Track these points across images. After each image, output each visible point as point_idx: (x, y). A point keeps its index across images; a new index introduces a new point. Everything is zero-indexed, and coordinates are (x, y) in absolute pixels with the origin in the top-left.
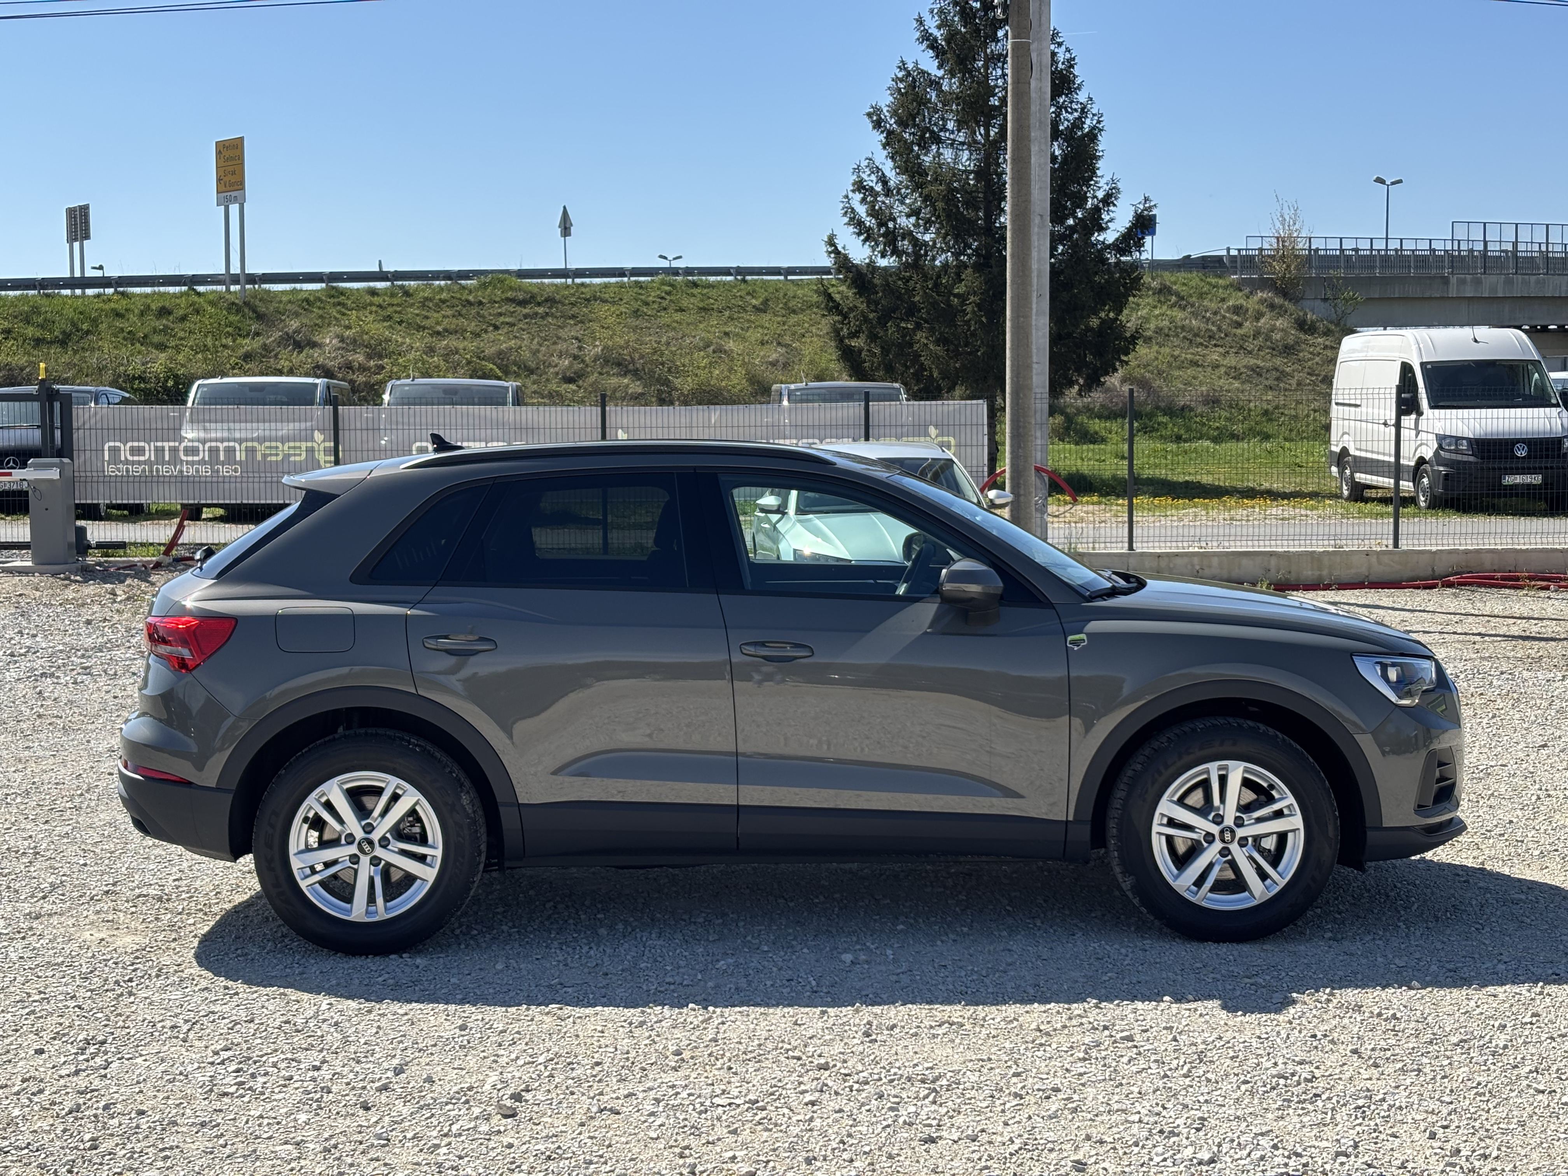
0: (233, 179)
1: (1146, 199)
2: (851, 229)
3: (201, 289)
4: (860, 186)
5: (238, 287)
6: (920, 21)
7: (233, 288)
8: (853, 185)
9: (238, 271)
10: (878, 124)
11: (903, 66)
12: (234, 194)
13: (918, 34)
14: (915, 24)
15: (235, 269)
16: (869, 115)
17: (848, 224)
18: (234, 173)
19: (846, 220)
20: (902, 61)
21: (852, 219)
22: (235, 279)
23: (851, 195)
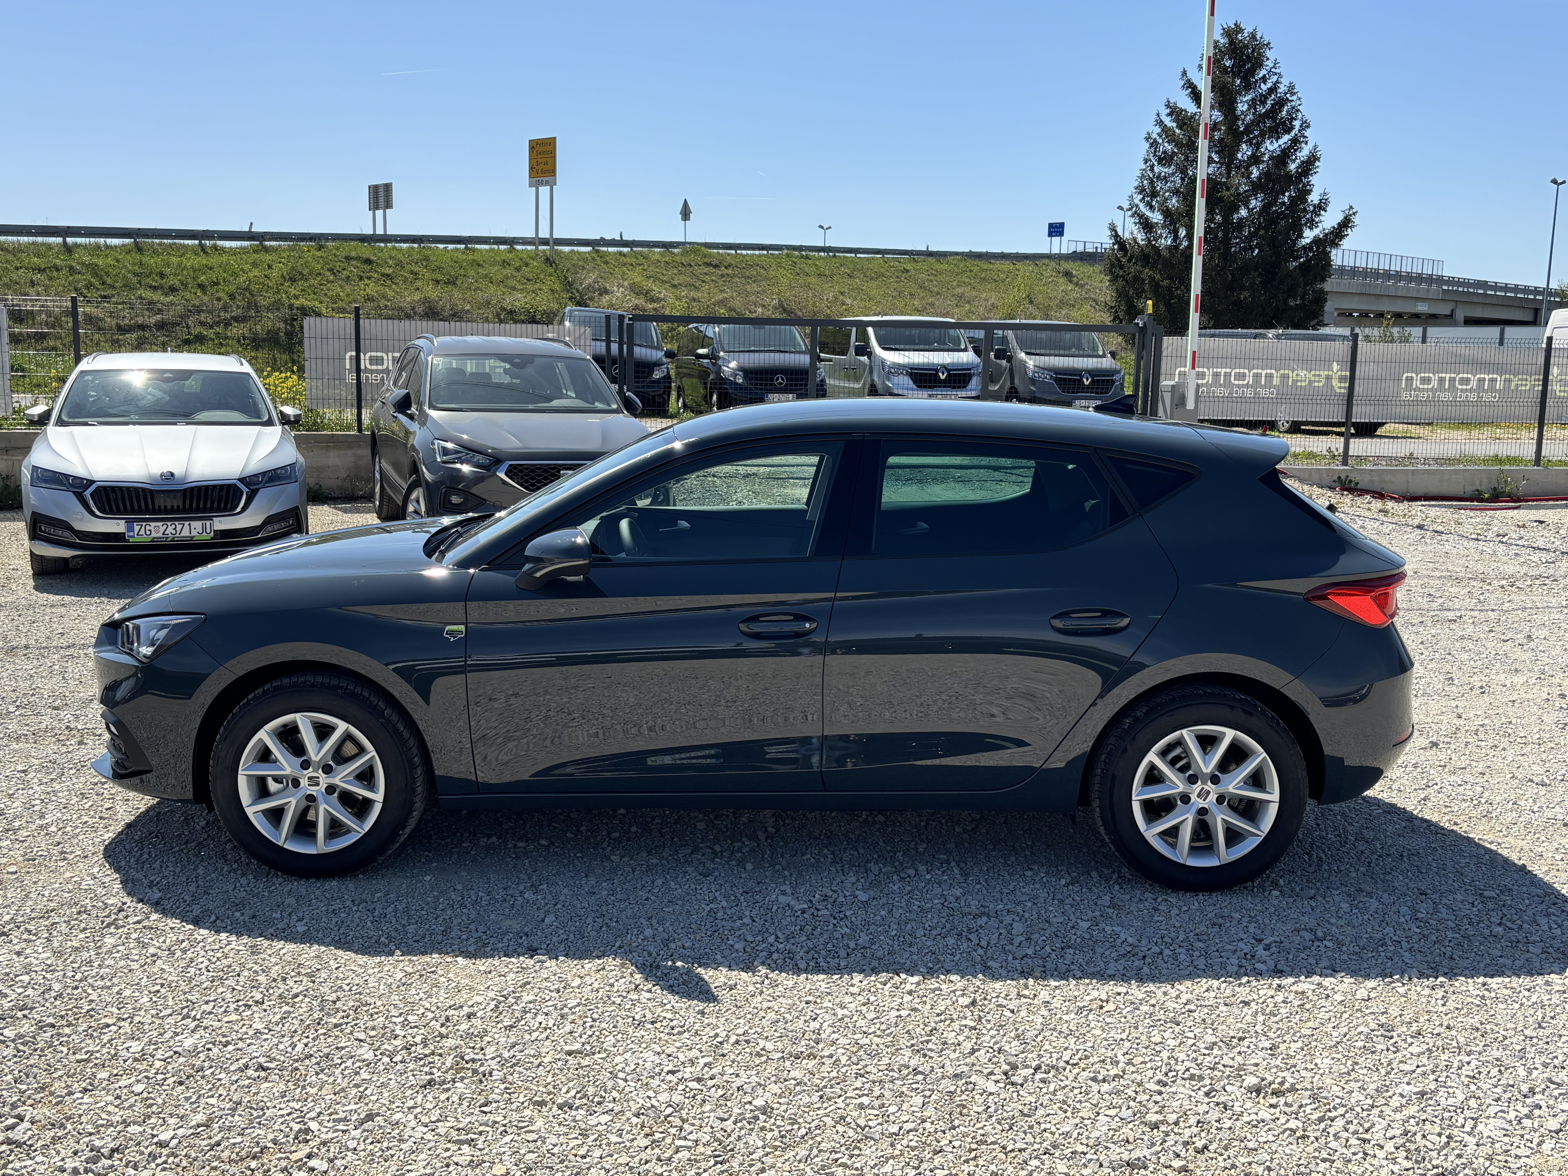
0: (545, 168)
1: (1351, 207)
2: (1132, 220)
3: (519, 247)
4: (1141, 190)
5: (545, 248)
6: (1184, 73)
7: (540, 248)
8: (1136, 187)
9: (547, 236)
10: (1154, 144)
11: (1168, 105)
12: (545, 179)
13: (1183, 83)
14: (1180, 76)
15: (544, 234)
16: (1147, 139)
18: (546, 163)
19: (1130, 213)
20: (1168, 101)
21: (1135, 213)
22: (545, 242)
23: (1135, 196)
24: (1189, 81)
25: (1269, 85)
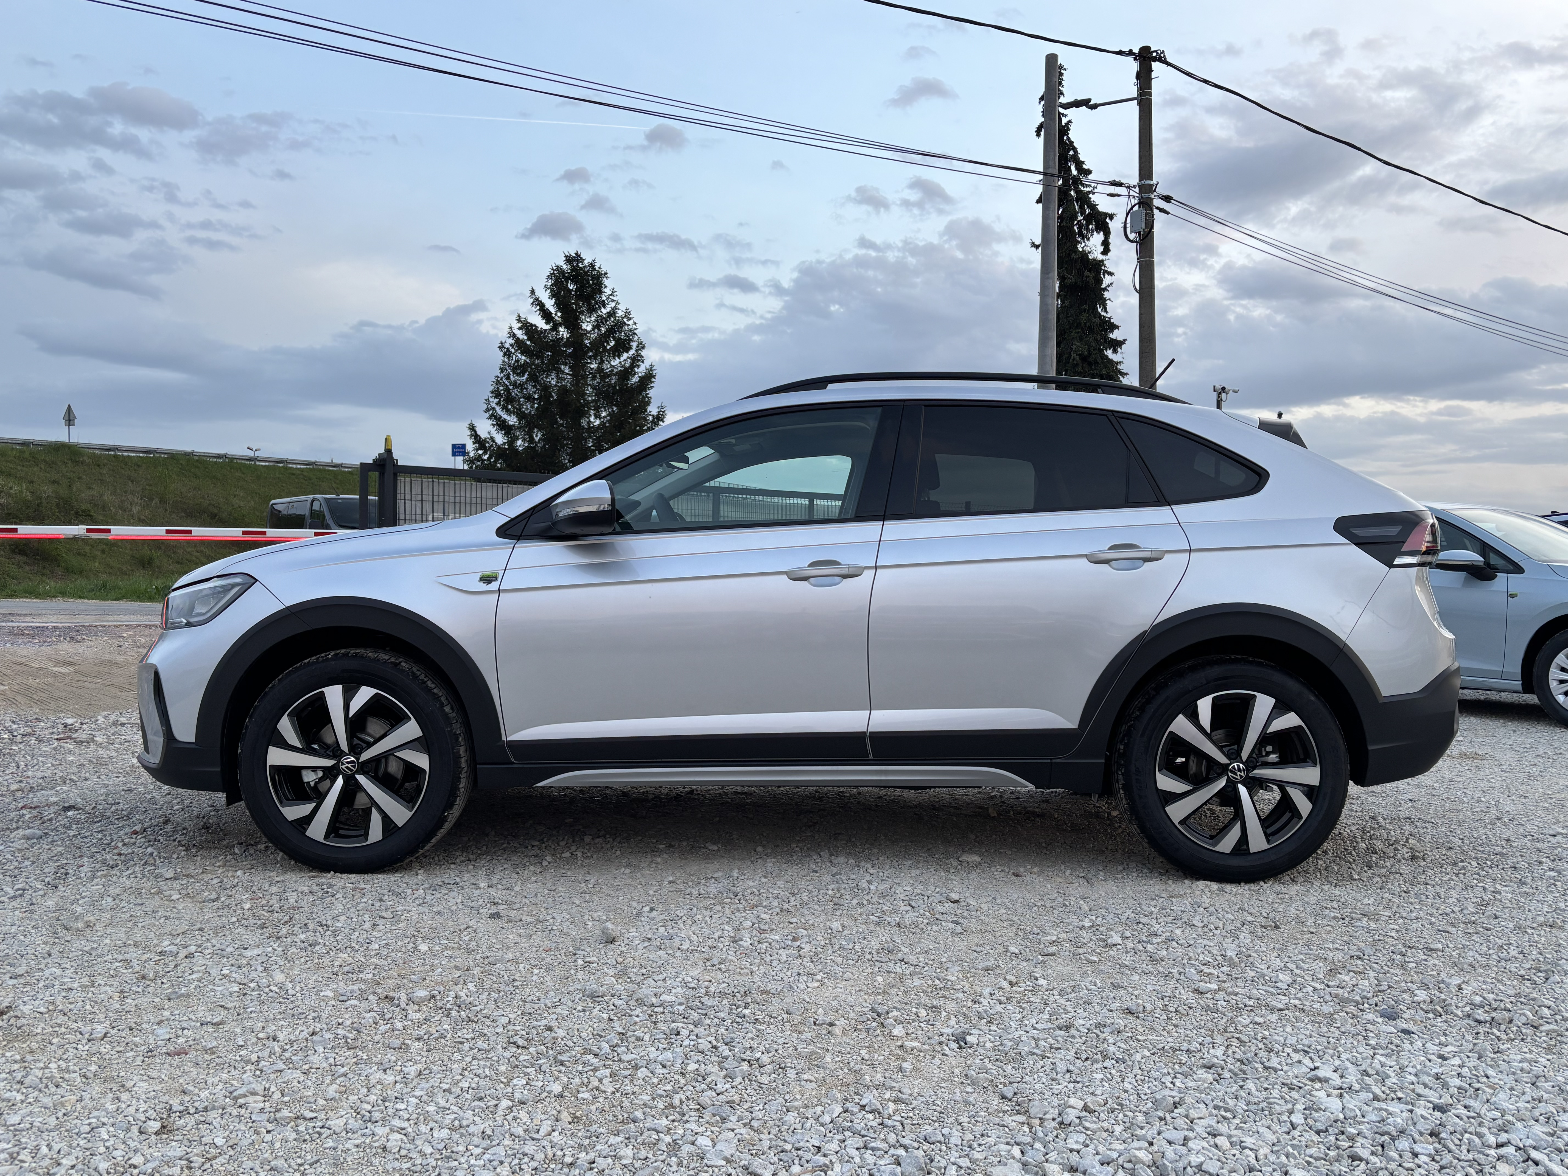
2: (490, 422)
4: (496, 394)
6: (533, 292)
8: (492, 392)
10: (508, 354)
11: (519, 320)
13: (532, 300)
14: (528, 293)
16: (500, 349)
17: (490, 418)
19: (487, 415)
20: (519, 316)
21: (492, 415)
23: (491, 400)
24: (537, 299)
25: (608, 309)
